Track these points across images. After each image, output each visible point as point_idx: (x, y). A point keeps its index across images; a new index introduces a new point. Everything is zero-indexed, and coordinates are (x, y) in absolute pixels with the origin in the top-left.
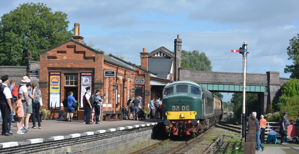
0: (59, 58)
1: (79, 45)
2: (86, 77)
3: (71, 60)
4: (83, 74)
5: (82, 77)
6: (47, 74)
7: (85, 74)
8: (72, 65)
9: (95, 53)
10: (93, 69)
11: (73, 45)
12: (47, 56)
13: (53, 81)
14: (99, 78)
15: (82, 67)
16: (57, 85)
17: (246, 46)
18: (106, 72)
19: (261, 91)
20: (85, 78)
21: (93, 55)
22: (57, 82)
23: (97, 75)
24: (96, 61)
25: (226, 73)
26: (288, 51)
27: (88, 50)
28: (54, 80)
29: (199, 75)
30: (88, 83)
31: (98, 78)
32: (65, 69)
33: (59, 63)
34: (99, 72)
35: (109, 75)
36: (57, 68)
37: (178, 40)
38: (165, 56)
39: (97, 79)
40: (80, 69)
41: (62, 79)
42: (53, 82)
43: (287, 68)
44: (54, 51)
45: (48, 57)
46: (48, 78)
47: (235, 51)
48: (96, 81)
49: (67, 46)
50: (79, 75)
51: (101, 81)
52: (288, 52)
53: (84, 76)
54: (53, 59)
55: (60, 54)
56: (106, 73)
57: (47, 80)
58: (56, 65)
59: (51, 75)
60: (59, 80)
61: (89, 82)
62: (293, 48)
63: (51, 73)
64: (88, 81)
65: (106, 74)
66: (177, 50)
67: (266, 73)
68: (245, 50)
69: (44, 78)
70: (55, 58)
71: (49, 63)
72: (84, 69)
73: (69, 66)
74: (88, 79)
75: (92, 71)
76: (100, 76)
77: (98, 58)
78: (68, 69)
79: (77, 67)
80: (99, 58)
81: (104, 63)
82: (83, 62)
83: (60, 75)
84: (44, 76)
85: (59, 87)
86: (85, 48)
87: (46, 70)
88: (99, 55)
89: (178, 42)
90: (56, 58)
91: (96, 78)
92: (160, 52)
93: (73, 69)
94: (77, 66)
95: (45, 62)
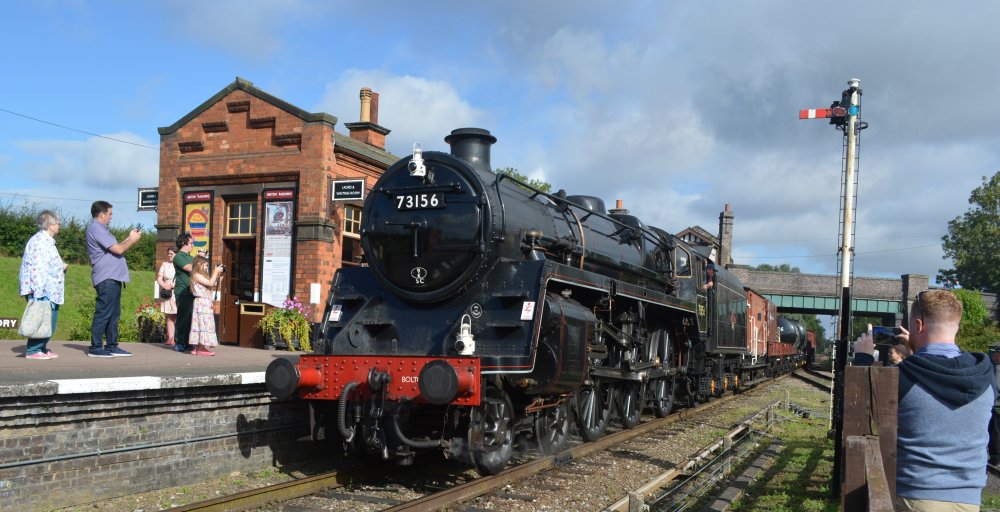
0: (209, 148)
1: (258, 100)
2: (278, 203)
3: (238, 150)
4: (269, 195)
5: (267, 205)
6: (179, 201)
7: (275, 194)
8: (239, 165)
9: (301, 122)
10: (294, 177)
11: (242, 100)
12: (176, 144)
13: (192, 221)
14: (311, 205)
15: (264, 170)
16: (202, 234)
17: (855, 95)
18: (336, 184)
19: (891, 311)
20: (275, 207)
21: (297, 130)
22: (203, 225)
23: (307, 194)
24: (304, 148)
25: (820, 276)
26: (944, 242)
27: (283, 112)
28: (197, 219)
29: (765, 279)
30: (283, 223)
31: (307, 205)
32: (222, 182)
33: (205, 164)
34: (313, 185)
35: (348, 193)
36: (201, 179)
37: (726, 214)
38: (698, 240)
39: (305, 209)
40: (261, 178)
41: (215, 213)
42: (193, 225)
43: (940, 274)
44: (194, 126)
45: (180, 145)
46: (181, 214)
47: (812, 114)
48: (303, 214)
49: (230, 105)
50: (260, 198)
51: (316, 214)
52: (943, 245)
53: (272, 200)
54: (194, 151)
55: (211, 135)
56: (339, 187)
57: (179, 220)
58: (200, 170)
59: (187, 203)
60: (208, 217)
61: (286, 222)
62: (953, 238)
63: (189, 197)
64: (284, 218)
65: (336, 191)
66: (724, 231)
67: (900, 278)
68: (854, 110)
69: (169, 213)
70: (197, 147)
71: (182, 166)
72: (273, 179)
73: (231, 172)
74: (284, 210)
75: (293, 185)
76: (313, 199)
77: (310, 139)
78: (231, 181)
79: (252, 172)
80: (313, 138)
81: (337, 158)
82: (267, 155)
83: (211, 201)
84: (170, 205)
85: (206, 239)
86: (275, 108)
87: (174, 187)
88: (313, 126)
89: (726, 217)
90: (202, 150)
91: (302, 205)
92: (690, 234)
93: (243, 180)
94: (252, 169)
95: (172, 162)
